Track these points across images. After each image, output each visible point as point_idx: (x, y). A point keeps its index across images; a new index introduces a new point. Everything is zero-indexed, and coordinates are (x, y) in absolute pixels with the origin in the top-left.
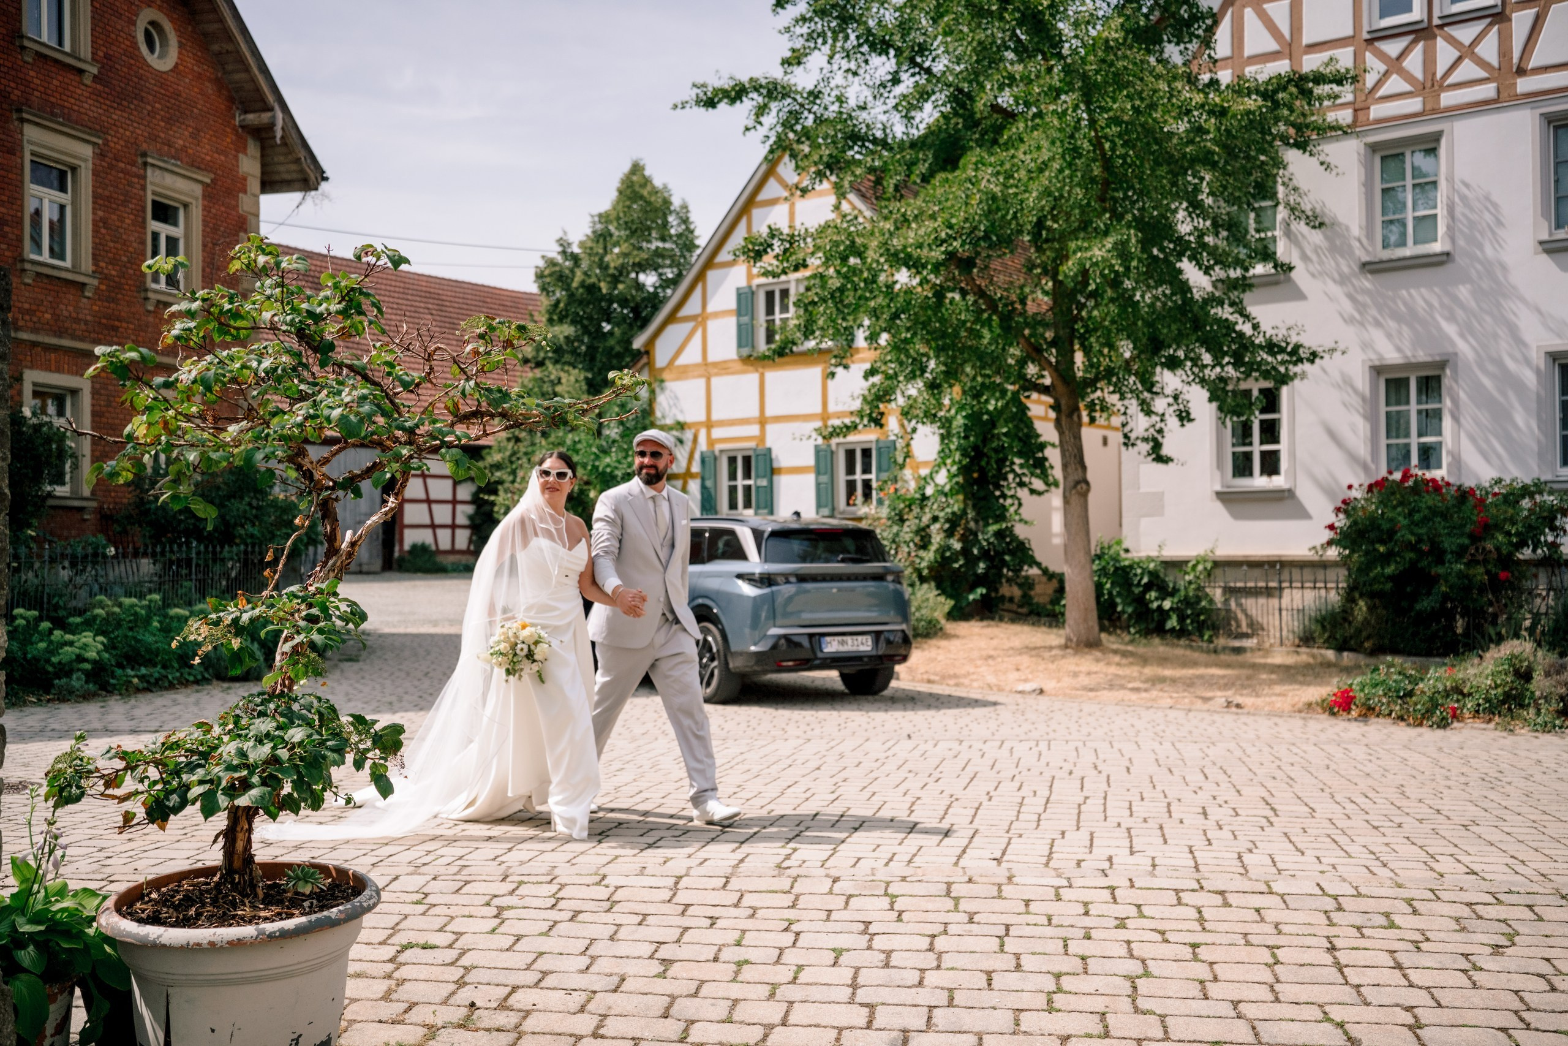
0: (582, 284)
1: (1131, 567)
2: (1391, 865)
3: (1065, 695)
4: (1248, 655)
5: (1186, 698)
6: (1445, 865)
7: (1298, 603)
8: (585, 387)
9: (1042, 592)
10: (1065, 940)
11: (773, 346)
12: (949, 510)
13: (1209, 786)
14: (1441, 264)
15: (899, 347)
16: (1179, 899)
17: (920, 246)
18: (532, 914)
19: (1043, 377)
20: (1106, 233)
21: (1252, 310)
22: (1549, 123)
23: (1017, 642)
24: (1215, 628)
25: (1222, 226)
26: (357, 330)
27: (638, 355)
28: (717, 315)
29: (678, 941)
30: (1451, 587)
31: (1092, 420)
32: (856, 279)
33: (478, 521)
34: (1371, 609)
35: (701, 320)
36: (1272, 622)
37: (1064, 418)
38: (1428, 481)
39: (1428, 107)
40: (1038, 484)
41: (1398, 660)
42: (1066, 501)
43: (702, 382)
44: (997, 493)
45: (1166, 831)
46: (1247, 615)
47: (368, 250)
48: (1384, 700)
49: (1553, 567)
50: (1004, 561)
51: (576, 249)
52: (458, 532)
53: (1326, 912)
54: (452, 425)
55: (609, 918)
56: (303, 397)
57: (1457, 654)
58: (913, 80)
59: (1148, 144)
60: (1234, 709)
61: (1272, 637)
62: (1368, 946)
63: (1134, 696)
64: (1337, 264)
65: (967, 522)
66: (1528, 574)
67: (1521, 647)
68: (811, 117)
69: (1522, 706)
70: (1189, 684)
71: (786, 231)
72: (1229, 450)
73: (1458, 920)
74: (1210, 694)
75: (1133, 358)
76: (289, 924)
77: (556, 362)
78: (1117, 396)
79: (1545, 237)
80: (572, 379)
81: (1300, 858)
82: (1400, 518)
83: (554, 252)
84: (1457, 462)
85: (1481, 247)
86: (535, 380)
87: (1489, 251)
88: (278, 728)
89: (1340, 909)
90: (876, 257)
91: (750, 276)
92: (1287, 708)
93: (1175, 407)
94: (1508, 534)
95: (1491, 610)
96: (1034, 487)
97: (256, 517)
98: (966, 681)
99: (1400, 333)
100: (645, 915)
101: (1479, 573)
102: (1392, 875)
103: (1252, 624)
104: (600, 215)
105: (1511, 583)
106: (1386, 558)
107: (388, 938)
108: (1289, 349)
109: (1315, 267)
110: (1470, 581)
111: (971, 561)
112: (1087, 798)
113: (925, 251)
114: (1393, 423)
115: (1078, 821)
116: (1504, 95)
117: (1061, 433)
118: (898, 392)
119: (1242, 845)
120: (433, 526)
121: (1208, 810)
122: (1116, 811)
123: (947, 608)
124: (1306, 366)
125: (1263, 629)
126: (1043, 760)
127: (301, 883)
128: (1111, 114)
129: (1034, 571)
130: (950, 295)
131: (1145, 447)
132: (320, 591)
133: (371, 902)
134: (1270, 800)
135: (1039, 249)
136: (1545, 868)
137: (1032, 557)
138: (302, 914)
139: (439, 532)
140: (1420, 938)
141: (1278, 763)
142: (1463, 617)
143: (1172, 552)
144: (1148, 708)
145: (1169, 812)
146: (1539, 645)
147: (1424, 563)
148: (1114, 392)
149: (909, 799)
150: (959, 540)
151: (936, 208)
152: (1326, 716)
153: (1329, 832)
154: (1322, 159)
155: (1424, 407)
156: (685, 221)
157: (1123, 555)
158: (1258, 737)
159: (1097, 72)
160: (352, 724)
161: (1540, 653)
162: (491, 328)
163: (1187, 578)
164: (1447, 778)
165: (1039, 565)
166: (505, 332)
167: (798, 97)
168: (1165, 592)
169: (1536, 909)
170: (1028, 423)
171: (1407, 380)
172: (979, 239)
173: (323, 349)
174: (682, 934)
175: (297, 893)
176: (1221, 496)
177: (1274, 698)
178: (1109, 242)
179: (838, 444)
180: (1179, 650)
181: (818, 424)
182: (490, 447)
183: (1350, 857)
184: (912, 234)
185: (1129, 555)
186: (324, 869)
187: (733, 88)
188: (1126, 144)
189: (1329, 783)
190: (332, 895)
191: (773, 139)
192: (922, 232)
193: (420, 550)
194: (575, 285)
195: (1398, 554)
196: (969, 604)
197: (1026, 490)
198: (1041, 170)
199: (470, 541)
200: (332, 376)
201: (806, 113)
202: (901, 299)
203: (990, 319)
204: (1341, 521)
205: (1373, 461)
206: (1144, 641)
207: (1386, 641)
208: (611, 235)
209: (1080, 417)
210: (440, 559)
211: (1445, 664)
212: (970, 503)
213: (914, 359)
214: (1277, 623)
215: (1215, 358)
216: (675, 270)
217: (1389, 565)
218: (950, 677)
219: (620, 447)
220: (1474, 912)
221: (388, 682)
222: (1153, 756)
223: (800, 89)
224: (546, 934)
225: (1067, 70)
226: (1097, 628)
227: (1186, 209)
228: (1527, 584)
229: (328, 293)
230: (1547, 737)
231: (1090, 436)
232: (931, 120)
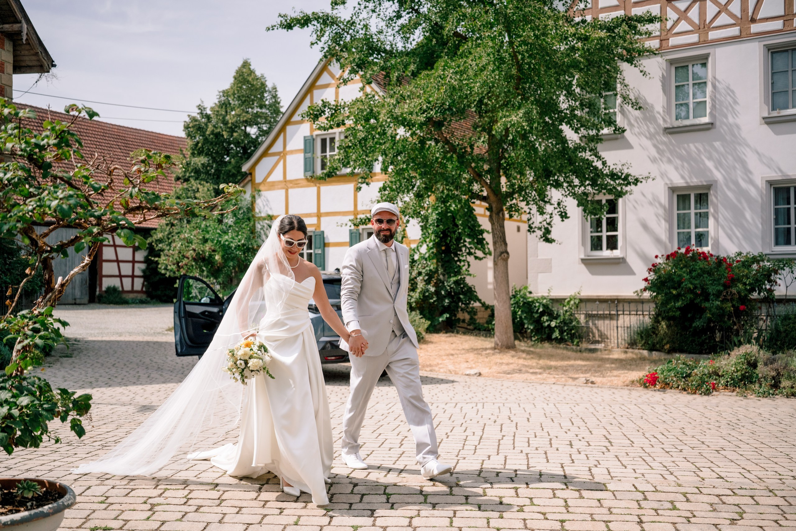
0: (212, 133)
1: (533, 302)
2: (675, 474)
3: (493, 376)
4: (599, 353)
5: (563, 378)
6: (706, 473)
7: (627, 324)
8: (213, 194)
9: (481, 317)
10: (488, 519)
11: (325, 171)
12: (428, 268)
13: (574, 429)
14: (708, 129)
15: (399, 173)
16: (554, 494)
17: (411, 113)
18: (172, 508)
19: (482, 191)
20: (519, 108)
21: (603, 154)
22: (769, 50)
23: (466, 346)
24: (580, 337)
25: (585, 105)
26: (66, 156)
27: (245, 175)
28: (292, 152)
29: (260, 523)
30: (712, 314)
31: (511, 216)
32: (373, 133)
33: (148, 273)
34: (668, 327)
35: (283, 155)
36: (612, 334)
37: (494, 215)
38: (700, 254)
39: (701, 40)
40: (479, 254)
41: (683, 356)
42: (495, 263)
43: (283, 192)
44: (456, 259)
45: (548, 455)
46: (598, 330)
47: (73, 107)
48: (675, 379)
49: (769, 303)
50: (460, 298)
51: (209, 112)
52: (136, 280)
53: (637, 501)
54: (124, 214)
55: (219, 509)
56: (31, 195)
57: (715, 352)
58: (408, 16)
59: (543, 56)
60: (590, 385)
61: (613, 343)
62: (661, 520)
63: (533, 377)
64: (648, 127)
65: (439, 275)
66: (756, 307)
67: (751, 349)
68: (349, 37)
69: (751, 382)
70: (565, 370)
71: (333, 103)
72: (589, 235)
73: (711, 505)
74: (577, 376)
75: (534, 181)
76: (17, 516)
77: (196, 179)
78: (525, 203)
79: (766, 115)
80: (206, 189)
81: (625, 470)
82: (685, 275)
83: (195, 113)
84: (717, 244)
85: (726, 117)
86: (184, 189)
87: (731, 120)
88: (13, 396)
89: (645, 499)
90: (385, 118)
91: (312, 130)
92: (620, 383)
93: (559, 210)
94: (745, 284)
95: (735, 327)
96: (476, 255)
97: (8, 270)
98: (437, 369)
99: (683, 166)
100: (241, 508)
101: (729, 307)
102: (675, 479)
103: (601, 335)
104: (224, 92)
105: (747, 313)
106: (677, 298)
107: (82, 524)
108: (623, 177)
109: (636, 130)
110: (723, 311)
111: (441, 298)
112: (504, 436)
113: (414, 116)
114: (681, 219)
115: (498, 450)
116: (744, 34)
117: (493, 224)
118: (399, 199)
119: (592, 462)
120: (121, 276)
121: (573, 443)
122: (521, 443)
123: (426, 326)
124: (633, 187)
125: (608, 338)
126: (480, 414)
127: (26, 491)
128: (522, 38)
129: (477, 304)
130: (428, 142)
131: (539, 233)
132: (40, 314)
133: (70, 502)
134: (608, 437)
135: (481, 116)
136: (761, 474)
137: (476, 296)
138: (25, 510)
139: (124, 279)
140: (690, 515)
141: (614, 415)
142: (719, 331)
143: (556, 293)
144: (541, 384)
145: (551, 444)
146: (761, 347)
147: (698, 301)
148: (523, 201)
149: (401, 437)
150: (433, 286)
151: (422, 92)
152: (642, 388)
153: (641, 455)
154: (641, 69)
155: (699, 211)
156: (275, 97)
157: (528, 295)
158: (603, 401)
159: (514, 14)
160: (60, 394)
161: (761, 352)
162: (149, 157)
163: (565, 308)
164: (709, 424)
165: (480, 301)
166: (159, 159)
167: (341, 25)
168: (552, 316)
169: (755, 498)
170: (475, 219)
171: (689, 196)
172: (446, 110)
173: (44, 167)
174: (263, 519)
175: (23, 497)
176: (585, 261)
177: (613, 378)
178: (521, 113)
179: (363, 229)
180: (561, 350)
181: (352, 217)
182: (156, 229)
183: (652, 469)
184: (406, 106)
185: (532, 295)
186: (41, 483)
187: (302, 18)
188: (530, 56)
189: (642, 427)
190: (46, 498)
191: (326, 49)
192: (412, 105)
193: (112, 290)
194: (208, 133)
195: (683, 295)
196: (439, 323)
197: (472, 257)
198: (482, 71)
199: (143, 285)
200: (50, 184)
201: (346, 34)
202: (400, 145)
203: (452, 156)
204: (652, 276)
205: (670, 242)
206: (540, 345)
207: (677, 345)
208: (230, 104)
209: (503, 215)
210: (125, 296)
211: (709, 358)
212: (440, 264)
213: (408, 180)
214: (616, 335)
215: (581, 182)
216: (268, 126)
217: (678, 301)
218: (427, 366)
219: (234, 229)
220: (721, 500)
221: (90, 370)
222: (543, 412)
223: (342, 20)
224: (180, 520)
225: (497, 13)
226: (512, 338)
227: (565, 95)
228: (756, 313)
229: (48, 133)
230: (765, 401)
231: (510, 226)
232: (419, 40)
